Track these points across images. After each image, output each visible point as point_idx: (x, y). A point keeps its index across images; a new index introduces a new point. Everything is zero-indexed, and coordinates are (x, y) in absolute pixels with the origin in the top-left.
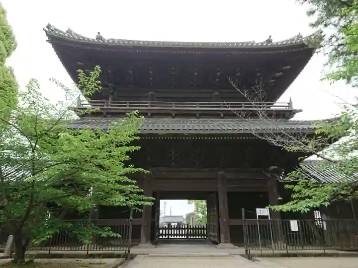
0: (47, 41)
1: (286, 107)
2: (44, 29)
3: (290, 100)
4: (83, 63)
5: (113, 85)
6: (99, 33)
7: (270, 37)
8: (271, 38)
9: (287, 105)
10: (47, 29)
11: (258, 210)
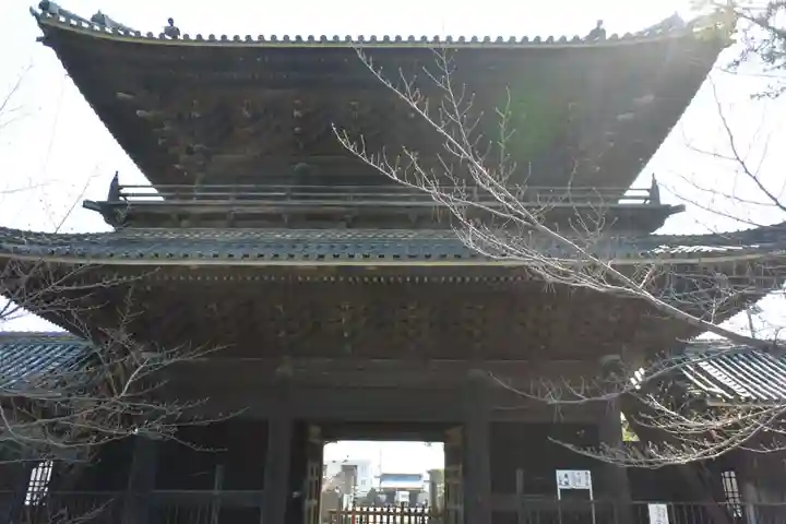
0: (39, 40)
1: (646, 199)
2: (31, 10)
3: (654, 182)
4: (133, 94)
5: (205, 147)
6: (171, 21)
7: (600, 23)
8: (602, 27)
9: (647, 194)
10: (40, 11)
11: (560, 474)
